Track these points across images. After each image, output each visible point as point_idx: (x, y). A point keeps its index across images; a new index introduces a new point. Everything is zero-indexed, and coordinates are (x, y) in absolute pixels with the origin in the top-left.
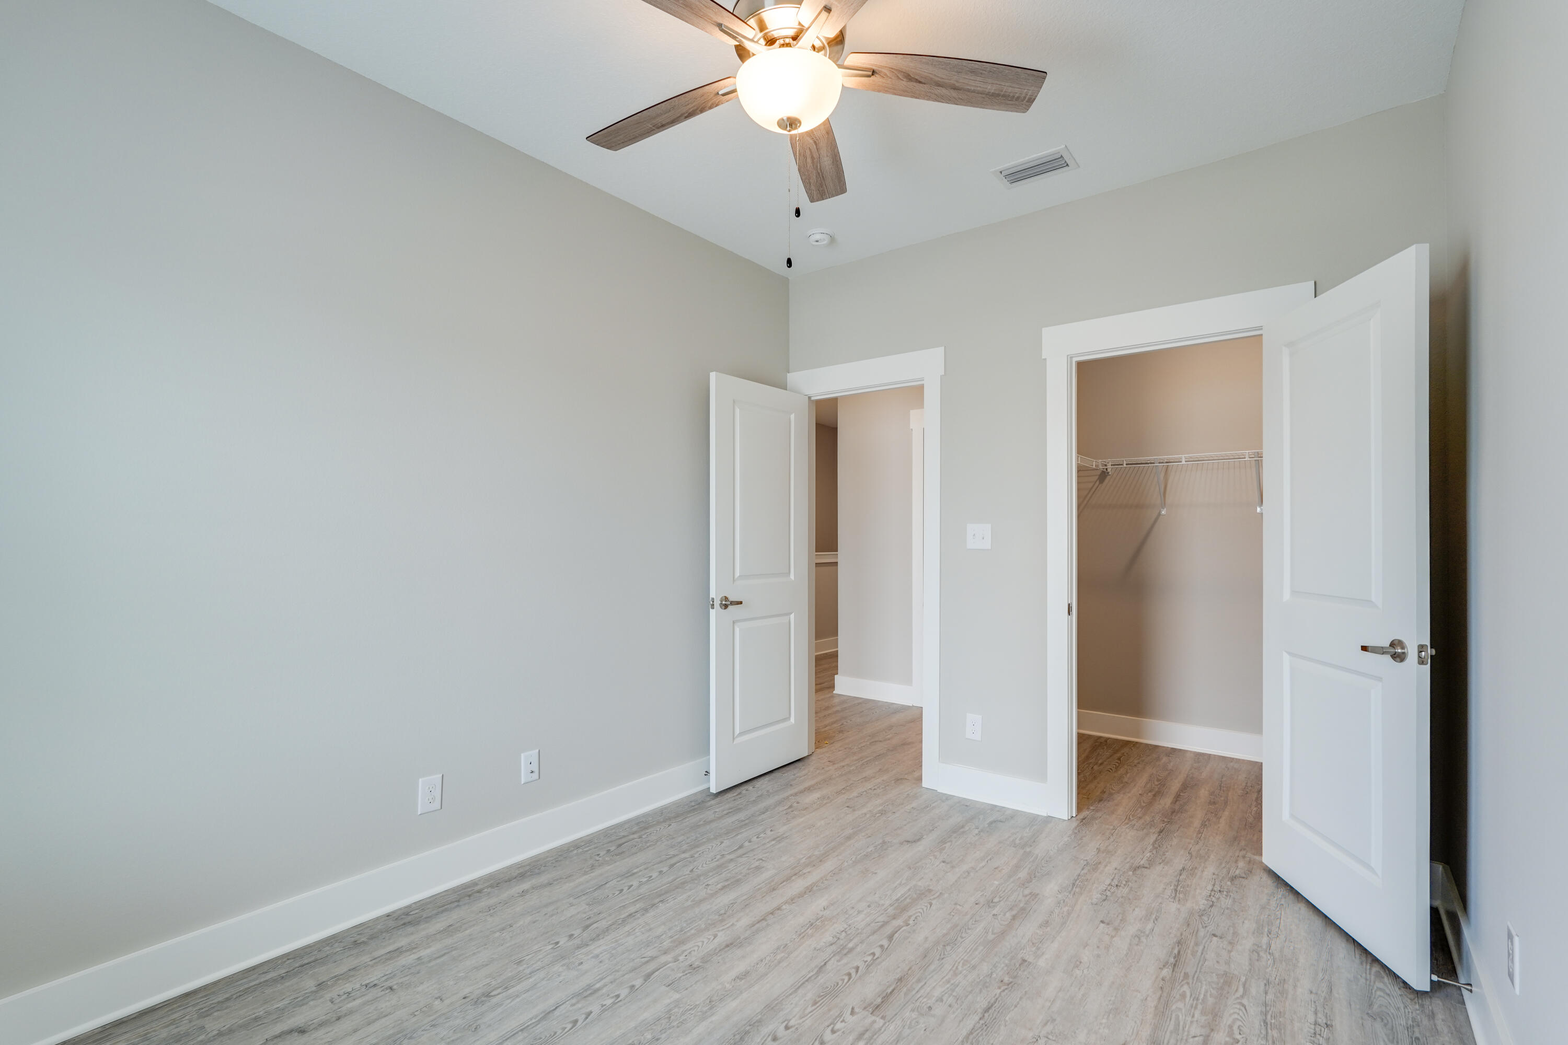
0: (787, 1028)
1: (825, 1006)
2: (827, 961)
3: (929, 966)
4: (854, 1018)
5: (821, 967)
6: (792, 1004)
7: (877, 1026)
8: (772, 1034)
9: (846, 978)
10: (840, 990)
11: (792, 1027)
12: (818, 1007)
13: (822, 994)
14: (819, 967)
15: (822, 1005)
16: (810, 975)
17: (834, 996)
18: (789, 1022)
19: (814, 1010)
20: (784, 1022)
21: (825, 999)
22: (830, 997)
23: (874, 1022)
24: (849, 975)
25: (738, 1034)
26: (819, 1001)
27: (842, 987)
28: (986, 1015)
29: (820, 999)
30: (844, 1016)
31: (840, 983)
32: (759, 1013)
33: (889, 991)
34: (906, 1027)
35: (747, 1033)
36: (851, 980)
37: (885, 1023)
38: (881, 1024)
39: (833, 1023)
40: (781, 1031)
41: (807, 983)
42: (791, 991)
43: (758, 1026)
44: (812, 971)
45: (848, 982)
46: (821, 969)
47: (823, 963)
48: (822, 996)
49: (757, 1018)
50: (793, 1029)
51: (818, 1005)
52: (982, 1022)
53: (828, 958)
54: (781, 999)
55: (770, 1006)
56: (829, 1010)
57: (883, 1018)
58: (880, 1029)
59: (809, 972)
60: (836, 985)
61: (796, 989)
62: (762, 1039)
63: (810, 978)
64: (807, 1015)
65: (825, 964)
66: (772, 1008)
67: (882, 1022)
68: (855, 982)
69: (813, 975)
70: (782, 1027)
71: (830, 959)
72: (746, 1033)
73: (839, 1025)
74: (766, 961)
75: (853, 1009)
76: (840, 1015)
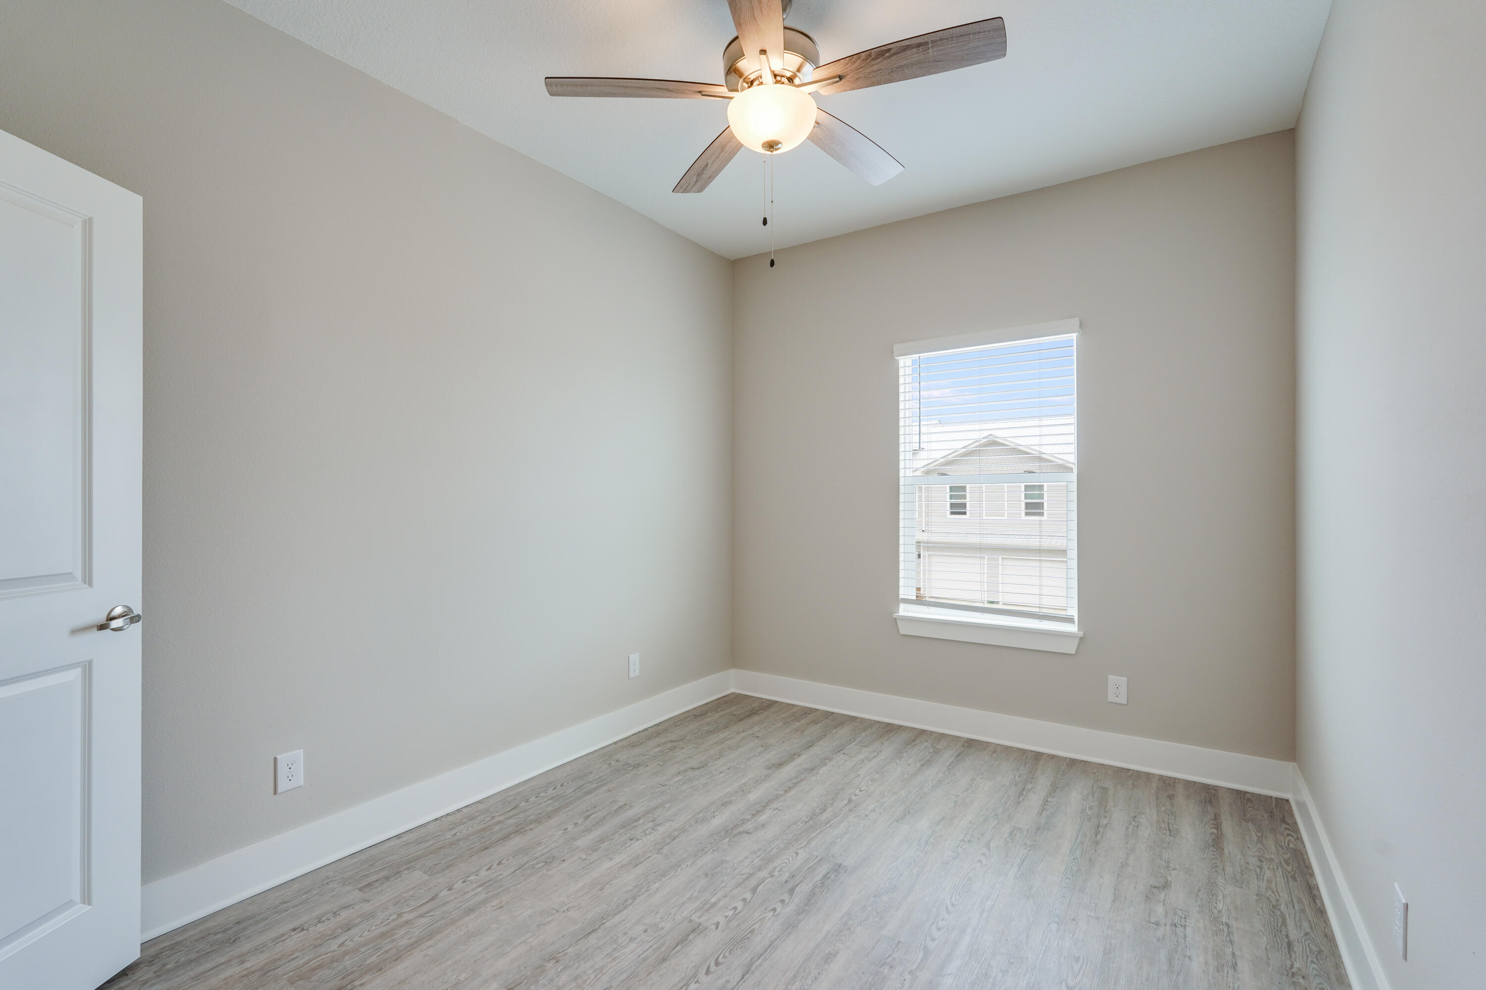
0: (774, 910)
1: (742, 929)
2: (741, 980)
3: (627, 978)
4: (717, 920)
5: (747, 972)
6: (774, 930)
7: (698, 914)
8: (786, 904)
9: (721, 960)
10: (728, 946)
11: (770, 911)
12: (749, 928)
13: (746, 941)
14: (750, 973)
15: (745, 930)
16: (759, 961)
17: (734, 939)
18: (773, 914)
19: (753, 925)
20: (778, 914)
21: (743, 936)
22: (738, 937)
23: (699, 917)
24: (717, 964)
25: (813, 904)
26: (748, 934)
27: (726, 949)
28: (597, 927)
29: (747, 936)
30: (726, 921)
31: (727, 954)
32: (802, 920)
33: (679, 947)
34: (672, 914)
35: (806, 905)
36: (715, 958)
37: (690, 916)
38: (693, 916)
39: (735, 915)
40: (779, 907)
41: (762, 952)
42: (776, 943)
43: (799, 910)
44: (757, 966)
45: (720, 954)
46: (747, 971)
47: (746, 977)
48: (745, 939)
49: (802, 916)
50: (769, 909)
51: (749, 930)
52: (604, 921)
53: (740, 984)
54: (784, 934)
55: (793, 927)
56: (738, 925)
57: (691, 921)
58: (696, 912)
59: (760, 965)
60: (732, 952)
61: (771, 945)
62: (793, 901)
63: (759, 958)
64: (759, 920)
65: (743, 977)
66: (790, 925)
67: (692, 918)
68: (712, 955)
69: (756, 961)
70: (778, 910)
71: (737, 984)
72: (808, 904)
73: (730, 913)
74: (810, 978)
75: (717, 928)
76: (729, 921)
